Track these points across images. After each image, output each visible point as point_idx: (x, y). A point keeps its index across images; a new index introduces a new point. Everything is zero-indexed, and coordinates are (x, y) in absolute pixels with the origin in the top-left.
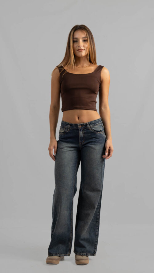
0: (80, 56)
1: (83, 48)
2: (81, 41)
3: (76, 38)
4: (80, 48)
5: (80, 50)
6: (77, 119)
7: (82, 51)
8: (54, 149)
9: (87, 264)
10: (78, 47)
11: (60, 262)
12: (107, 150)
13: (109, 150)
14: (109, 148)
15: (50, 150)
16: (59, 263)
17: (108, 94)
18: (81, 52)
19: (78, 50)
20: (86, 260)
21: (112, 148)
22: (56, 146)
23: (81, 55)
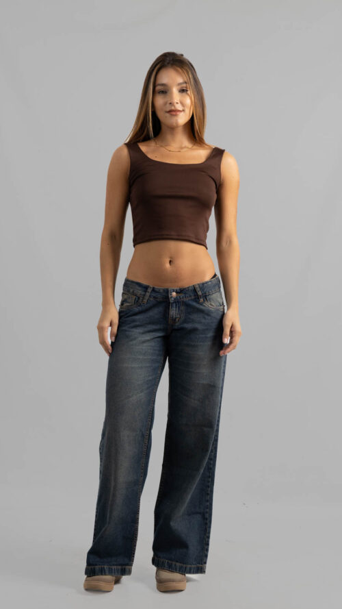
0: (175, 124)
1: (179, 107)
2: (175, 90)
3: (163, 85)
4: (173, 108)
5: (173, 112)
6: (168, 265)
7: (178, 113)
8: (110, 328)
9: (182, 591)
10: (168, 105)
11: (116, 587)
12: (227, 330)
13: (232, 332)
14: (231, 327)
15: (101, 329)
16: (112, 588)
17: (236, 212)
18: (176, 115)
19: (170, 111)
20: (180, 581)
21: (238, 328)
22: (116, 321)
23: (177, 123)
